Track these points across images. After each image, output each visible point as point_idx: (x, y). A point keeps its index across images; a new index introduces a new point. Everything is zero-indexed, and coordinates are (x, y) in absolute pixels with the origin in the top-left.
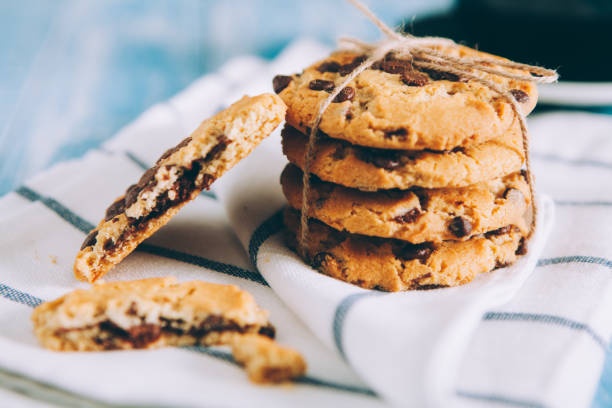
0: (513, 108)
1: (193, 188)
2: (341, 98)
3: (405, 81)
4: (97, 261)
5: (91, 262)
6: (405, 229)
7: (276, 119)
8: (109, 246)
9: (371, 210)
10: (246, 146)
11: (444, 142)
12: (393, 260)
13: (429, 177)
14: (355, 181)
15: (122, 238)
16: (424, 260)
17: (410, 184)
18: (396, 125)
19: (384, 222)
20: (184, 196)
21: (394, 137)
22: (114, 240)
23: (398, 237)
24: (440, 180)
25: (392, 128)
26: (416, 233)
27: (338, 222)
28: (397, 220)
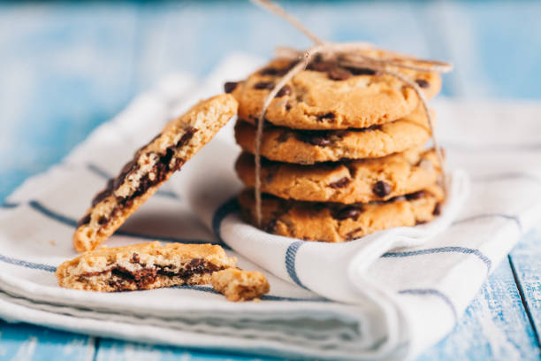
0: (417, 93)
1: (168, 170)
2: (281, 94)
3: (331, 78)
4: (95, 234)
5: (89, 235)
6: (338, 193)
7: (230, 112)
8: (103, 221)
9: (311, 180)
10: (208, 133)
11: (363, 122)
12: (330, 219)
13: (353, 150)
14: (296, 157)
15: (113, 214)
16: (355, 218)
17: (339, 156)
18: (326, 111)
19: (321, 188)
20: (161, 177)
21: (324, 120)
22: (107, 216)
23: (333, 200)
24: (363, 151)
25: (322, 113)
26: (347, 195)
27: (286, 192)
28: (331, 186)
